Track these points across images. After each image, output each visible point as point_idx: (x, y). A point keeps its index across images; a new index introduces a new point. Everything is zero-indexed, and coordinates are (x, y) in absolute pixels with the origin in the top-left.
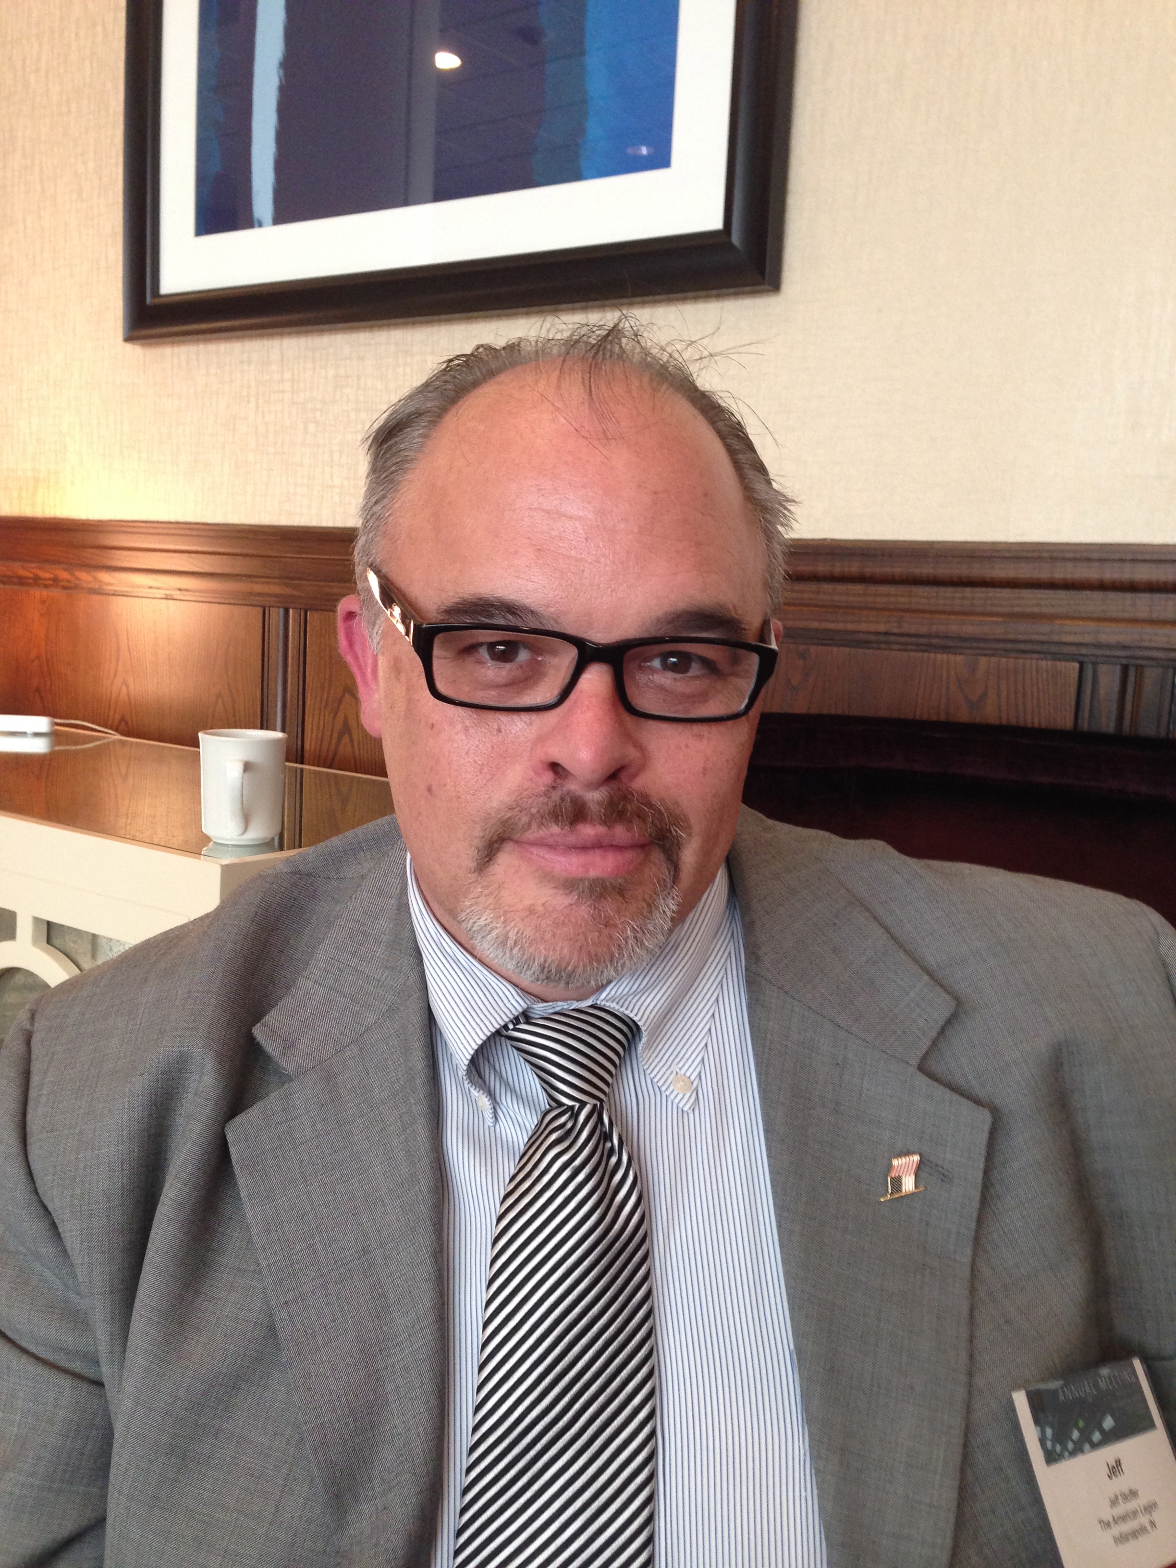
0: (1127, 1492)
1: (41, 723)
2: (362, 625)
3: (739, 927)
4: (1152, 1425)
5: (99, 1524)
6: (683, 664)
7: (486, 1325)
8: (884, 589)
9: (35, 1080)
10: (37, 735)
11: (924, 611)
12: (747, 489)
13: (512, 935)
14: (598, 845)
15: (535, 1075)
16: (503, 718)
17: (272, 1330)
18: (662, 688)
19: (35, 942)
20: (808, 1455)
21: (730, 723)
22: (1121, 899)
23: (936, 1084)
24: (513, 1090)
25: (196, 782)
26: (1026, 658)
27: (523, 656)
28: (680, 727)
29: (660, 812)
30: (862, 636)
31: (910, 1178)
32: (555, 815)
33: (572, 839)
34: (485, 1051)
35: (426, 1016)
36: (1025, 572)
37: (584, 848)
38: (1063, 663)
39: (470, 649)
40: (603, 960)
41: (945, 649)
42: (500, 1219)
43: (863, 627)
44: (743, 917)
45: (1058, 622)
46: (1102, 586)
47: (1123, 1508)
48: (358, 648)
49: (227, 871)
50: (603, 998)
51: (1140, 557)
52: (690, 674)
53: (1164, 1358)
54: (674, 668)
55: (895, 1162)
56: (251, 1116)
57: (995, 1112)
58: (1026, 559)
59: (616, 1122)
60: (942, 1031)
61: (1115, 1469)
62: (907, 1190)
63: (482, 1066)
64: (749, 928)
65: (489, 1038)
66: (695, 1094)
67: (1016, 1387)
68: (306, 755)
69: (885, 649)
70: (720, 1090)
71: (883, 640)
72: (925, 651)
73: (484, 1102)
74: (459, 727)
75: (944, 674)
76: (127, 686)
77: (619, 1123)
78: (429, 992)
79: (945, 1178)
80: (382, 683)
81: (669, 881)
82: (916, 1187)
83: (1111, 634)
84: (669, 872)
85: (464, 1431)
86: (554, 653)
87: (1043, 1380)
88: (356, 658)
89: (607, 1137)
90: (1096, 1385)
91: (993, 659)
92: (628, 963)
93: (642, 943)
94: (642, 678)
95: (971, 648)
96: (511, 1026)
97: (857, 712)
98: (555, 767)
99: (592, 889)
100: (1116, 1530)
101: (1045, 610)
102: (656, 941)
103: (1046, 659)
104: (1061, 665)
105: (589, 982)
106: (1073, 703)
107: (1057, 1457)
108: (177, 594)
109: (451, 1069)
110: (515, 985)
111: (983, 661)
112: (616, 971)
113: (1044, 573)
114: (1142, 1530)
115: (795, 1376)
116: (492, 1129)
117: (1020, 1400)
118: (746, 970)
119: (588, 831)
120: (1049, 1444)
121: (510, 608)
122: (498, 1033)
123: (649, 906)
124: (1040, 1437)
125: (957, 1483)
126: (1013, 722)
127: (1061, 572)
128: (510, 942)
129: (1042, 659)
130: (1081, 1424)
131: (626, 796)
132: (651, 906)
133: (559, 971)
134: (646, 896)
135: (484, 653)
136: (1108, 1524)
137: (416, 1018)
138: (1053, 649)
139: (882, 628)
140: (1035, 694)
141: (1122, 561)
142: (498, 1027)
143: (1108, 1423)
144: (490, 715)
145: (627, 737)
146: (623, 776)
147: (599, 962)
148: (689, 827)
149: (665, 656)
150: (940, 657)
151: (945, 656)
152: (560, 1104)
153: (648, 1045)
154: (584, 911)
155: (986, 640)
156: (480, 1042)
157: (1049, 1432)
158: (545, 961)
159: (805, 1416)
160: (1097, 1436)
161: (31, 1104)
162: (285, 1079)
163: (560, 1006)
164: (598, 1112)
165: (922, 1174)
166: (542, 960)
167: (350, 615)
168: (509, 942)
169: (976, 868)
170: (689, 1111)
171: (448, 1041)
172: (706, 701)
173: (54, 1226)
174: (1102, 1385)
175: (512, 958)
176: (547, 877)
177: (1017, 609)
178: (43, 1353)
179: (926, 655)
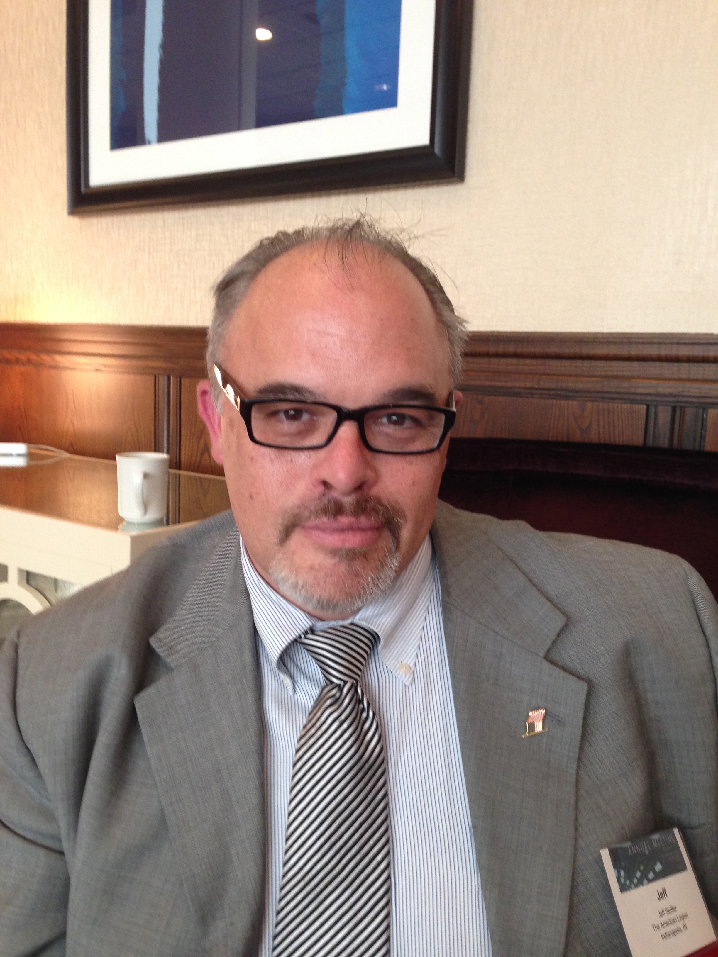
0: (669, 907)
1: (21, 448)
2: (211, 398)
3: (438, 573)
4: (684, 868)
5: (62, 936)
6: (401, 420)
7: (290, 814)
8: (529, 361)
9: (21, 673)
10: (19, 455)
11: (553, 375)
12: (438, 315)
13: (301, 583)
14: (350, 528)
15: (317, 665)
16: (294, 454)
17: (163, 820)
18: (387, 435)
19: (20, 583)
20: (480, 888)
21: (429, 455)
22: (666, 554)
23: (555, 667)
24: (304, 673)
25: (115, 483)
26: (614, 403)
27: (305, 417)
28: (399, 458)
29: (387, 508)
30: (516, 390)
31: (540, 724)
32: (325, 511)
33: (335, 525)
34: (288, 652)
35: (253, 629)
36: (613, 350)
37: (342, 530)
38: (637, 406)
39: (274, 414)
40: (354, 596)
41: (567, 397)
42: (297, 751)
43: (517, 384)
44: (440, 568)
45: (634, 380)
46: (660, 359)
47: (666, 918)
48: (210, 412)
49: (135, 540)
50: (358, 619)
51: (683, 341)
52: (404, 426)
53: (693, 828)
54: (395, 423)
55: (531, 714)
56: (149, 692)
57: (590, 683)
58: (614, 343)
59: (366, 692)
60: (559, 635)
61: (662, 894)
62: (538, 731)
63: (286, 660)
64: (443, 576)
65: (290, 644)
66: (412, 676)
67: (603, 847)
68: (182, 465)
69: (530, 398)
70: (427, 672)
71: (530, 392)
72: (554, 399)
73: (287, 681)
74: (268, 459)
75: (566, 413)
76: (73, 424)
77: (368, 694)
78: (254, 616)
79: (561, 723)
80: (223, 433)
81: (393, 549)
82: (543, 728)
83: (666, 388)
84: (394, 543)
85: (278, 878)
86: (323, 415)
87: (619, 843)
88: (209, 418)
89: (361, 701)
90: (651, 844)
91: (594, 403)
92: (369, 598)
93: (378, 586)
94: (376, 429)
95: (581, 397)
96: (303, 636)
97: (515, 437)
98: (325, 484)
99: (347, 555)
100: (663, 931)
101: (625, 373)
102: (386, 584)
103: (627, 403)
104: (636, 407)
105: (346, 610)
106: (643, 430)
107: (627, 888)
108: (102, 368)
109: (268, 663)
110: (304, 611)
111: (589, 405)
112: (363, 602)
113: (624, 351)
114: (679, 930)
115: (473, 843)
116: (293, 698)
117: (605, 854)
118: (442, 600)
119: (345, 520)
120: (622, 880)
121: (296, 389)
122: (295, 641)
123: (382, 563)
124: (617, 877)
125: (568, 903)
126: (608, 442)
127: (635, 351)
128: (300, 587)
129: (624, 403)
130: (642, 868)
131: (367, 500)
132: (383, 564)
133: (328, 603)
134: (380, 558)
135: (282, 416)
136: (658, 927)
137: (246, 633)
138: (631, 397)
139: (528, 385)
140: (620, 425)
141: (671, 343)
142: (294, 636)
143: (658, 867)
144: (286, 453)
145: (367, 464)
146: (365, 488)
147: (352, 597)
148: (405, 516)
149: (389, 417)
150: (563, 402)
151: (566, 402)
152: (332, 682)
153: (385, 646)
154: (343, 567)
155: (590, 392)
156: (284, 646)
157: (622, 873)
158: (320, 597)
159: (478, 866)
160: (651, 875)
161: (19, 687)
162: (169, 669)
163: (332, 624)
164: (354, 687)
165: (546, 721)
166: (318, 596)
167: (204, 393)
168: (298, 587)
169: (580, 537)
170: (409, 685)
171: (266, 646)
172: (414, 441)
173: (33, 760)
174: (655, 845)
175: (300, 595)
176: (321, 548)
177: (609, 373)
178: (28, 835)
179: (554, 401)
